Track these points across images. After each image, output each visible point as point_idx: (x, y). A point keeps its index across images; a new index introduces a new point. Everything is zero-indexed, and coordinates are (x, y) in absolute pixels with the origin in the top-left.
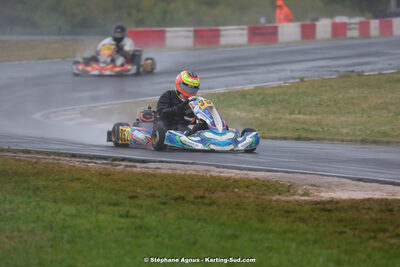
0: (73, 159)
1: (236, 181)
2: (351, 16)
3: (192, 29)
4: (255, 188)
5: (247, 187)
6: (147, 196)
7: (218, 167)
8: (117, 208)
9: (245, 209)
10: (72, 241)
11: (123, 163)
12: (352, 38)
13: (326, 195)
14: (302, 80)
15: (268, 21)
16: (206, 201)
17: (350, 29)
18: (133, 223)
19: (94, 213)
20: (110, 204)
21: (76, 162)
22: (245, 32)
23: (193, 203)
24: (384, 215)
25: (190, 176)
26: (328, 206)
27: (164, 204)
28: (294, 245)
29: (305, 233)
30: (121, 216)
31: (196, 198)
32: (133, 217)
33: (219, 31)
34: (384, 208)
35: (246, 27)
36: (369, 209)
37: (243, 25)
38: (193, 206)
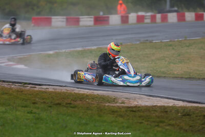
0: (4, 83)
1: (87, 96)
2: (146, 12)
3: (65, 17)
4: (96, 99)
5: (93, 99)
6: (42, 103)
7: (78, 88)
8: (26, 109)
9: (92, 110)
10: (3, 125)
11: (30, 86)
12: (147, 23)
13: (134, 103)
14: (121, 44)
15: (104, 14)
16: (71, 105)
17: (146, 19)
18: (34, 116)
19: (14, 111)
20: (23, 107)
21: (5, 85)
22: (92, 19)
23: (65, 106)
24: (163, 114)
25: (64, 93)
26: (134, 109)
27: (50, 107)
28: (117, 129)
29: (122, 123)
30: (28, 113)
31: (67, 104)
32: (34, 113)
33: (79, 18)
34: (163, 110)
35: (93, 17)
36: (155, 111)
37: (91, 15)
38: (65, 108)
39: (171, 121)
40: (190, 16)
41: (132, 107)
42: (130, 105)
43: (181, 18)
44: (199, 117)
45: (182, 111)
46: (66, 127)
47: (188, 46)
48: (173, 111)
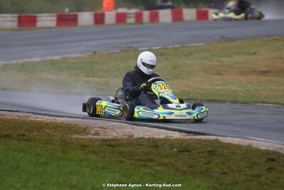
1: (47, 124)
2: (129, 8)
3: (16, 15)
4: (60, 129)
5: (55, 128)
7: (34, 114)
9: (53, 144)
12: (130, 24)
13: (112, 135)
14: (95, 53)
15: (70, 11)
16: (26, 138)
17: (129, 17)
22: (55, 18)
23: (17, 140)
24: (152, 150)
25: (15, 120)
26: (112, 143)
28: (88, 170)
29: (96, 162)
31: (19, 135)
33: (35, 17)
34: (152, 144)
35: (55, 14)
36: (141, 145)
37: (53, 12)
38: (16, 142)
39: (163, 159)
40: (189, 13)
41: (109, 140)
42: (106, 137)
43: (177, 17)
44: (201, 154)
45: (178, 145)
46: (18, 167)
47: (187, 56)
48: (166, 146)
